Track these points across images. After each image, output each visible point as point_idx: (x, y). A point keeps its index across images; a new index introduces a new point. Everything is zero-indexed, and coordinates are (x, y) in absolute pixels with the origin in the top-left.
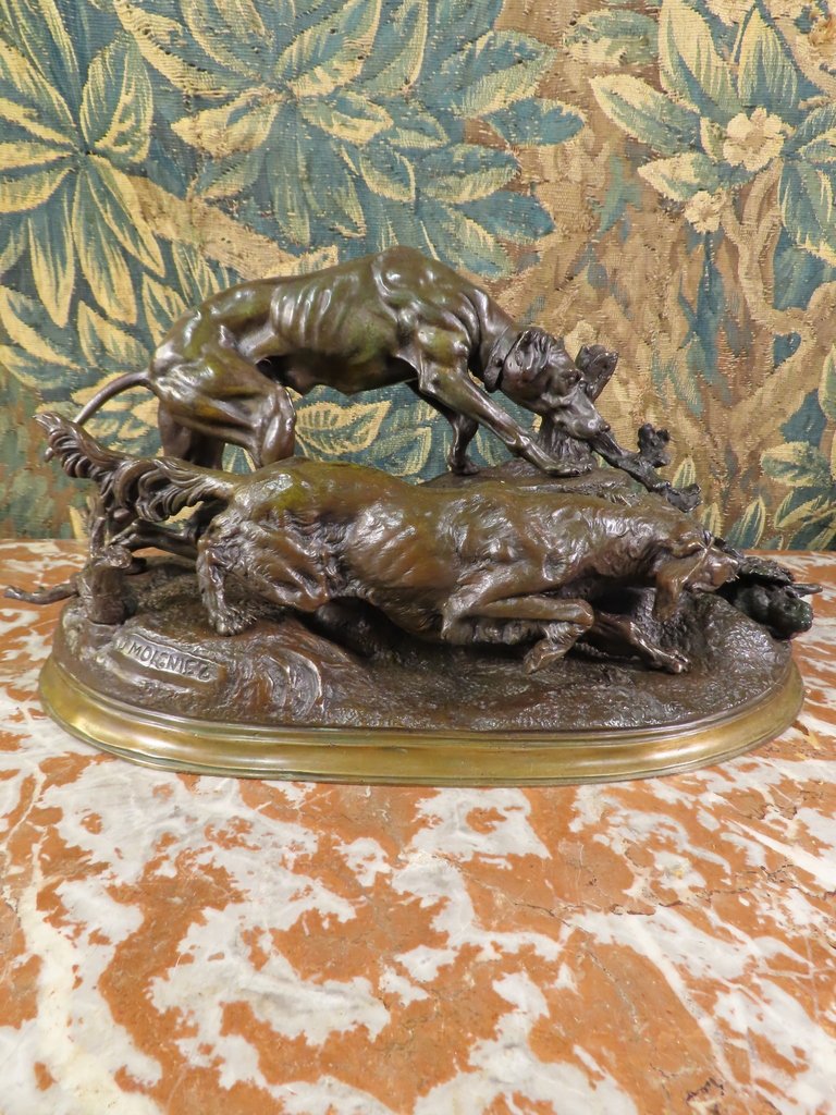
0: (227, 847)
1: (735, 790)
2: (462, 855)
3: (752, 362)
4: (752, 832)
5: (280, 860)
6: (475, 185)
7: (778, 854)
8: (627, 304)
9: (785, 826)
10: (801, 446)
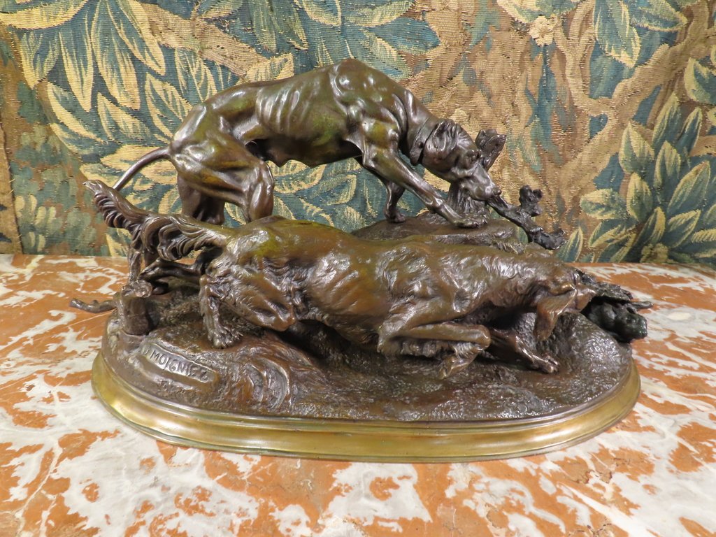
0: (190, 514)
1: (566, 459)
2: (365, 520)
3: (575, 135)
4: (580, 495)
5: (229, 526)
6: (382, 14)
7: (600, 514)
8: (490, 96)
9: (604, 489)
10: (607, 191)
